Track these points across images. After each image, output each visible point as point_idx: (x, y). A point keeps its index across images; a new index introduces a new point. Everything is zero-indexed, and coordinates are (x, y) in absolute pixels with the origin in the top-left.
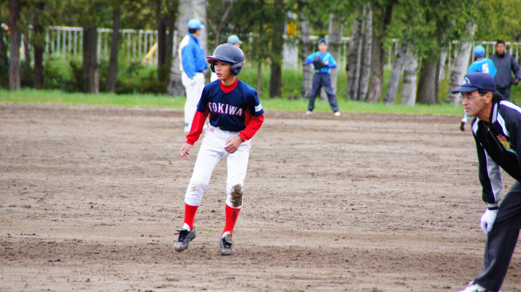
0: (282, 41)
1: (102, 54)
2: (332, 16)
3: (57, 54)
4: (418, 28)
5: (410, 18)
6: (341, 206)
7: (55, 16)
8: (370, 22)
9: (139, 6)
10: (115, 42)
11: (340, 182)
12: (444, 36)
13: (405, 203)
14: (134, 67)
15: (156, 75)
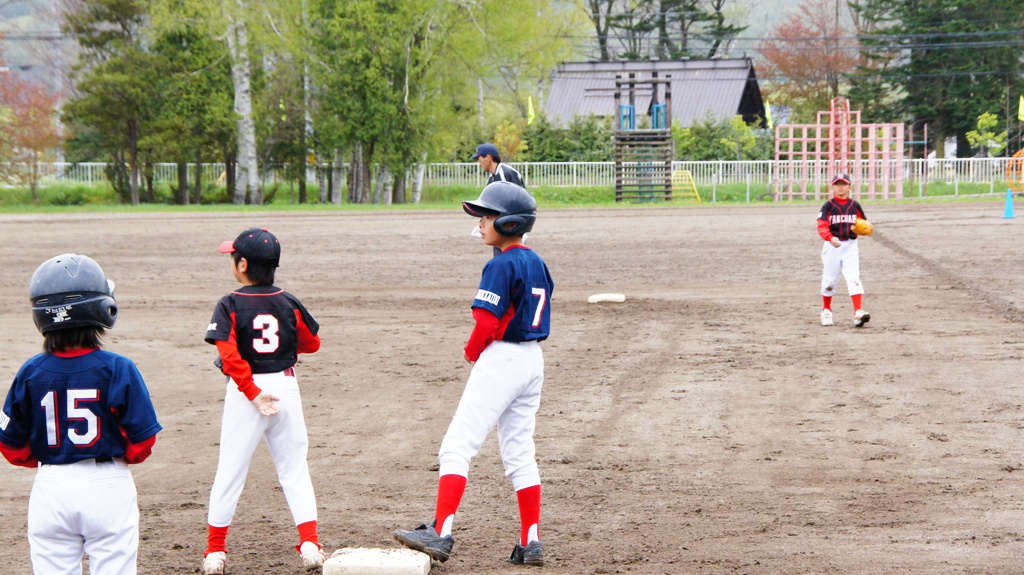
0: (305, 167)
1: (190, 179)
2: (336, 150)
3: (161, 181)
4: (391, 156)
5: (385, 150)
6: (352, 270)
7: (159, 157)
8: (361, 153)
9: (212, 148)
10: (199, 171)
11: (349, 255)
12: (408, 161)
13: (392, 266)
14: (211, 188)
15: (225, 192)
